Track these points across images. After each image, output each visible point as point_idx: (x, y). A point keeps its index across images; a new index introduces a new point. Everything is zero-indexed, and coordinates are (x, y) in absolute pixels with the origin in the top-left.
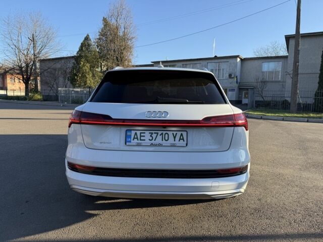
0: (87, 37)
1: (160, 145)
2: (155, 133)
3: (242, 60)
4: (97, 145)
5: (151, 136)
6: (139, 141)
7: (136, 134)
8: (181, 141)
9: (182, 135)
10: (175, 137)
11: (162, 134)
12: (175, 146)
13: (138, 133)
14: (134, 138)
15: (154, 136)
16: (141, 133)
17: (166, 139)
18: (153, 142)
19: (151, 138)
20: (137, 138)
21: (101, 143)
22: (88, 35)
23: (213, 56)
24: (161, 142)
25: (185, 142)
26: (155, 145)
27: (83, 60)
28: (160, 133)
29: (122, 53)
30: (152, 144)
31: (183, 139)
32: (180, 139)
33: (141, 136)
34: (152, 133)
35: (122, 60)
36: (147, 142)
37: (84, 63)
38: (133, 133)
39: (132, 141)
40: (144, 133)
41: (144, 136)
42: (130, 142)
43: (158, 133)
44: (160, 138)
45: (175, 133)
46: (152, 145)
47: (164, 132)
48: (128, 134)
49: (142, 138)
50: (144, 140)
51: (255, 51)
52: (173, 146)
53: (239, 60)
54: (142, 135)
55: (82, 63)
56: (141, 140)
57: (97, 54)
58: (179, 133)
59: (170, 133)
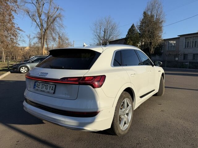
0: (132, 25)
1: (44, 91)
7: (37, 84)
8: (52, 90)
9: (53, 87)
10: (50, 88)
12: (49, 93)
14: (36, 86)
15: (43, 86)
16: (39, 84)
17: (47, 88)
18: (42, 89)
22: (133, 24)
25: (53, 92)
27: (129, 40)
28: (45, 84)
29: (154, 33)
31: (53, 90)
32: (52, 89)
37: (129, 41)
41: (40, 86)
42: (35, 88)
44: (45, 87)
45: (50, 85)
46: (41, 91)
47: (47, 85)
48: (35, 84)
50: (39, 88)
55: (128, 41)
57: (138, 35)
58: (52, 86)
59: (49, 85)
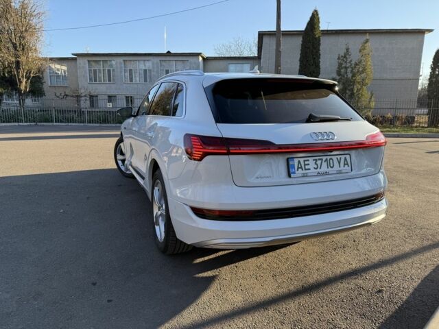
1: (327, 173)
2: (319, 159)
3: (204, 59)
4: (253, 181)
5: (316, 163)
6: (304, 172)
7: (299, 162)
8: (346, 166)
9: (345, 159)
10: (339, 163)
11: (327, 159)
13: (302, 160)
14: (298, 168)
15: (319, 162)
16: (304, 161)
17: (332, 165)
18: (318, 170)
19: (316, 167)
20: (301, 168)
21: (257, 178)
23: (165, 52)
24: (327, 170)
25: (350, 168)
26: (322, 174)
28: (324, 158)
29: (24, 38)
30: (319, 173)
31: (347, 164)
32: (345, 164)
33: (305, 165)
34: (316, 160)
35: (23, 49)
36: (312, 171)
38: (296, 161)
39: (296, 172)
40: (308, 160)
41: (308, 164)
42: (294, 173)
43: (322, 160)
44: (324, 164)
45: (339, 157)
47: (329, 158)
48: (291, 163)
49: (307, 167)
50: (309, 169)
51: (216, 48)
52: (339, 172)
53: (201, 59)
54: (306, 163)
56: (306, 169)
58: (343, 157)
59: (334, 158)
